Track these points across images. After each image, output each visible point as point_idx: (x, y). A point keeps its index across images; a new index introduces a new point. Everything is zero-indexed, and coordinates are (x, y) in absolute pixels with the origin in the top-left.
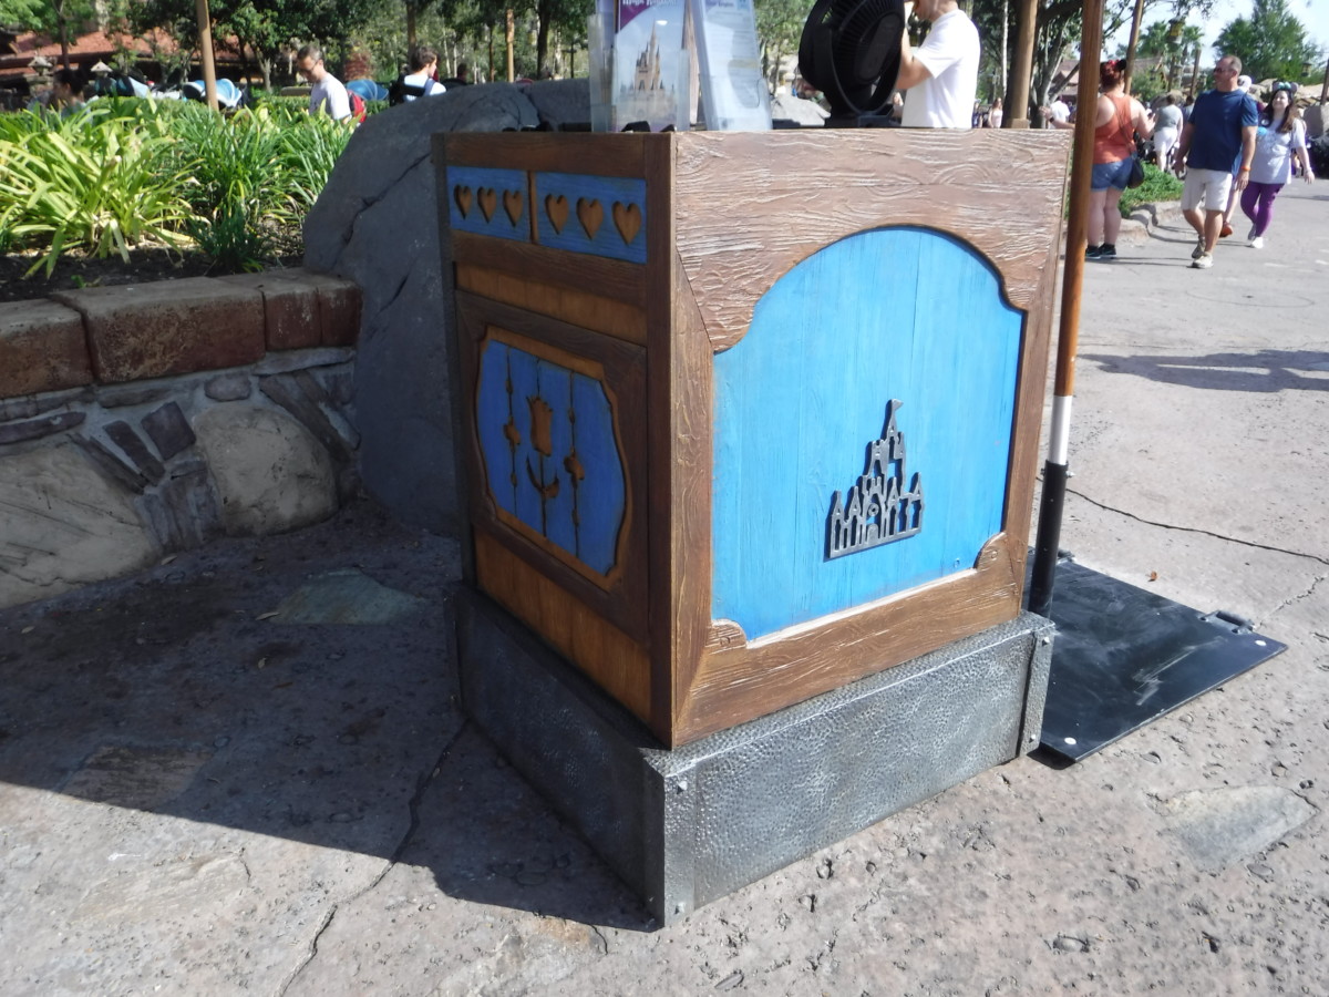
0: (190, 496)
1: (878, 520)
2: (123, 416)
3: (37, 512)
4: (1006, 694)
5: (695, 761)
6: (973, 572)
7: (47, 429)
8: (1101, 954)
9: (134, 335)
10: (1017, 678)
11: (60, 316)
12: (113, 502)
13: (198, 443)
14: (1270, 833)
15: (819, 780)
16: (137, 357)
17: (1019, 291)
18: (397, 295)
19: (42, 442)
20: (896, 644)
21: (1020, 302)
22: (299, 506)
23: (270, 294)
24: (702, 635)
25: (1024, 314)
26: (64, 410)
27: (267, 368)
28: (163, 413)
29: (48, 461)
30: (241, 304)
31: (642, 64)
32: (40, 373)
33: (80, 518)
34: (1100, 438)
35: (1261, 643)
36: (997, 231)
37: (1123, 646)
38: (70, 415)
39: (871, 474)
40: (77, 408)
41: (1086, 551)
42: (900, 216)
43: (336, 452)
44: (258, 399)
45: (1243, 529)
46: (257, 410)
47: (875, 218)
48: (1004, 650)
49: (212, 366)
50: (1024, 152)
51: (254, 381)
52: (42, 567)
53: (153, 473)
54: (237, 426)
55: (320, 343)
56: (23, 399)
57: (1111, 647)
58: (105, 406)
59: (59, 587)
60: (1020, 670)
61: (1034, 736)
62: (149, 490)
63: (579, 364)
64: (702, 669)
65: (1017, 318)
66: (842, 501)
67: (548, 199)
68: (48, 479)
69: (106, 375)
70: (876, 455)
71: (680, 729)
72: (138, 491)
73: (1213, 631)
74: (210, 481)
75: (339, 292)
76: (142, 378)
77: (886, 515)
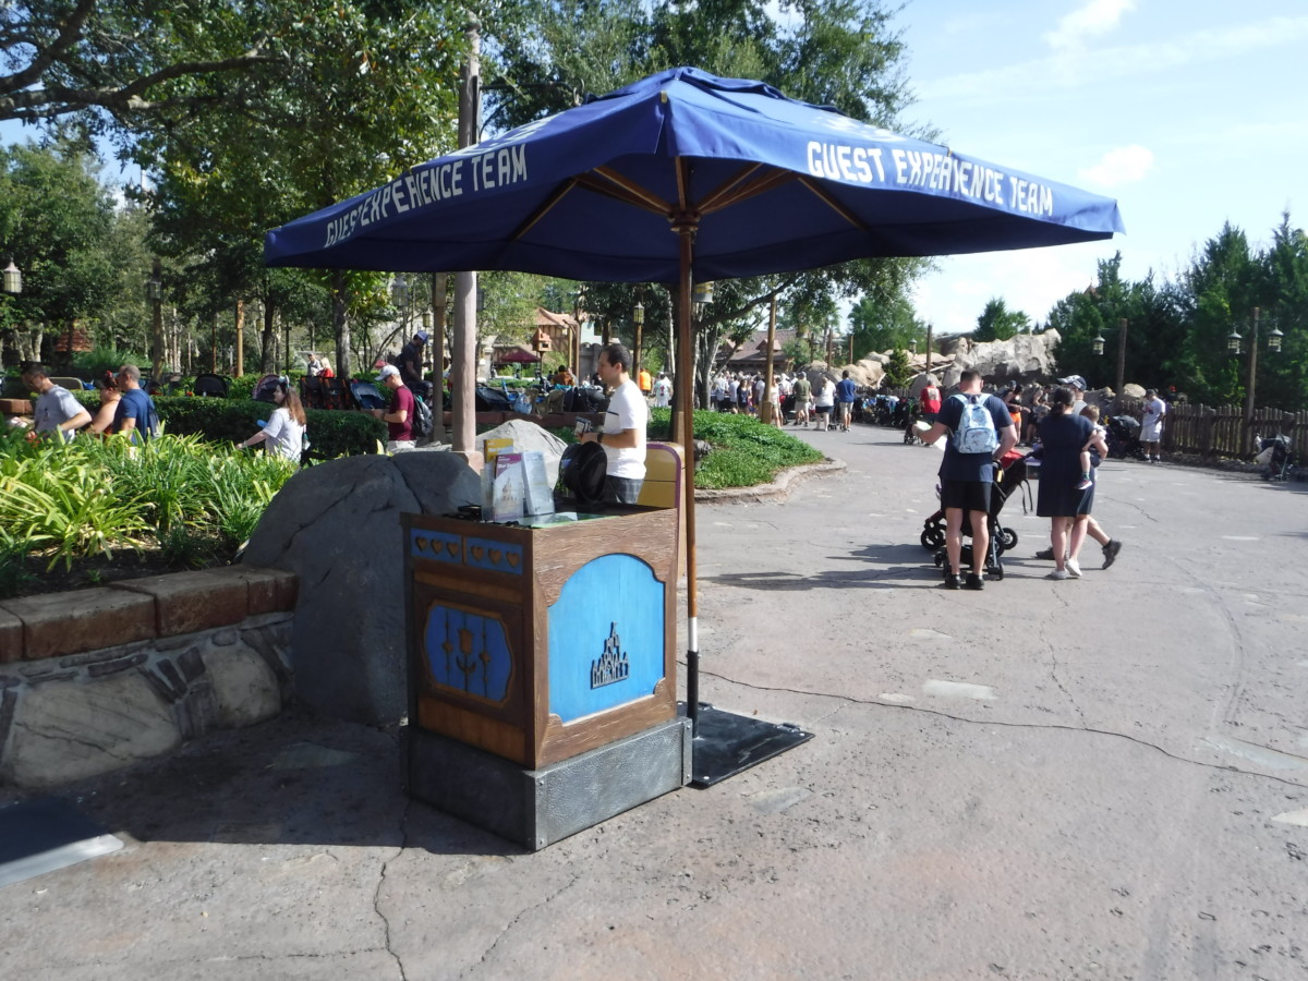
0: (200, 704)
1: (611, 672)
2: (167, 656)
3: (120, 714)
4: (673, 752)
5: (546, 773)
6: (652, 696)
7: (129, 664)
8: (716, 842)
9: (181, 608)
10: (677, 745)
11: (142, 599)
12: (161, 710)
13: (207, 672)
14: (791, 802)
15: (595, 788)
16: (181, 621)
17: (661, 575)
18: (324, 579)
19: (123, 672)
20: (622, 728)
21: (662, 579)
22: (262, 709)
23: (252, 582)
24: (546, 719)
25: (664, 583)
26: (138, 653)
27: (247, 625)
28: (190, 653)
29: (126, 684)
30: (236, 587)
31: (504, 490)
32: (131, 631)
33: (144, 718)
34: (736, 644)
35: (802, 735)
36: (650, 552)
37: (735, 741)
38: (142, 656)
39: (607, 653)
40: (145, 652)
41: (721, 704)
42: (611, 550)
43: (280, 674)
44: (240, 644)
45: (808, 686)
46: (241, 651)
47: (602, 552)
48: (669, 731)
49: (219, 625)
50: (658, 520)
51: (238, 633)
52: (122, 748)
53: (181, 690)
54: (231, 660)
55: (275, 609)
56: (119, 647)
57: (729, 742)
58: (159, 650)
59: (130, 761)
60: (678, 742)
61: (689, 777)
62: (178, 701)
63: (487, 614)
64: (546, 734)
65: (662, 585)
66: (596, 664)
67: (472, 548)
68: (127, 694)
69: (164, 632)
70: (608, 645)
71: (539, 761)
72: (172, 702)
73: (780, 731)
74: (212, 695)
75: (287, 579)
76: (182, 633)
77: (614, 670)
